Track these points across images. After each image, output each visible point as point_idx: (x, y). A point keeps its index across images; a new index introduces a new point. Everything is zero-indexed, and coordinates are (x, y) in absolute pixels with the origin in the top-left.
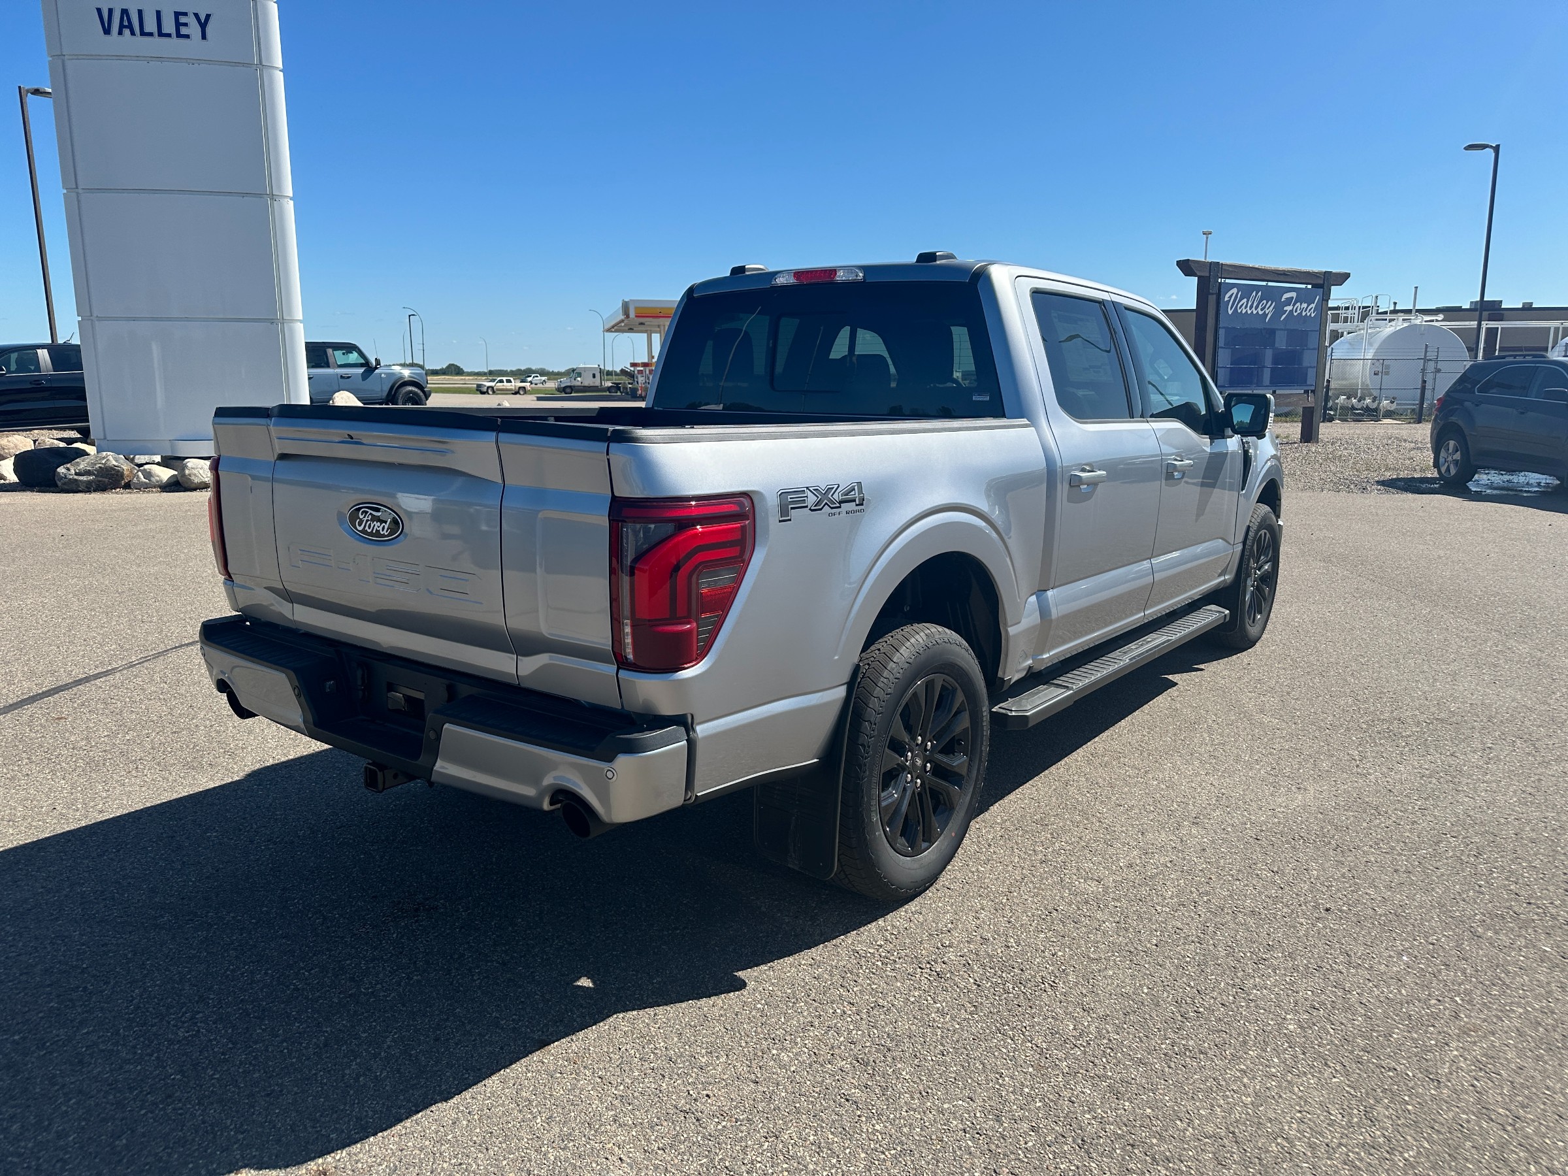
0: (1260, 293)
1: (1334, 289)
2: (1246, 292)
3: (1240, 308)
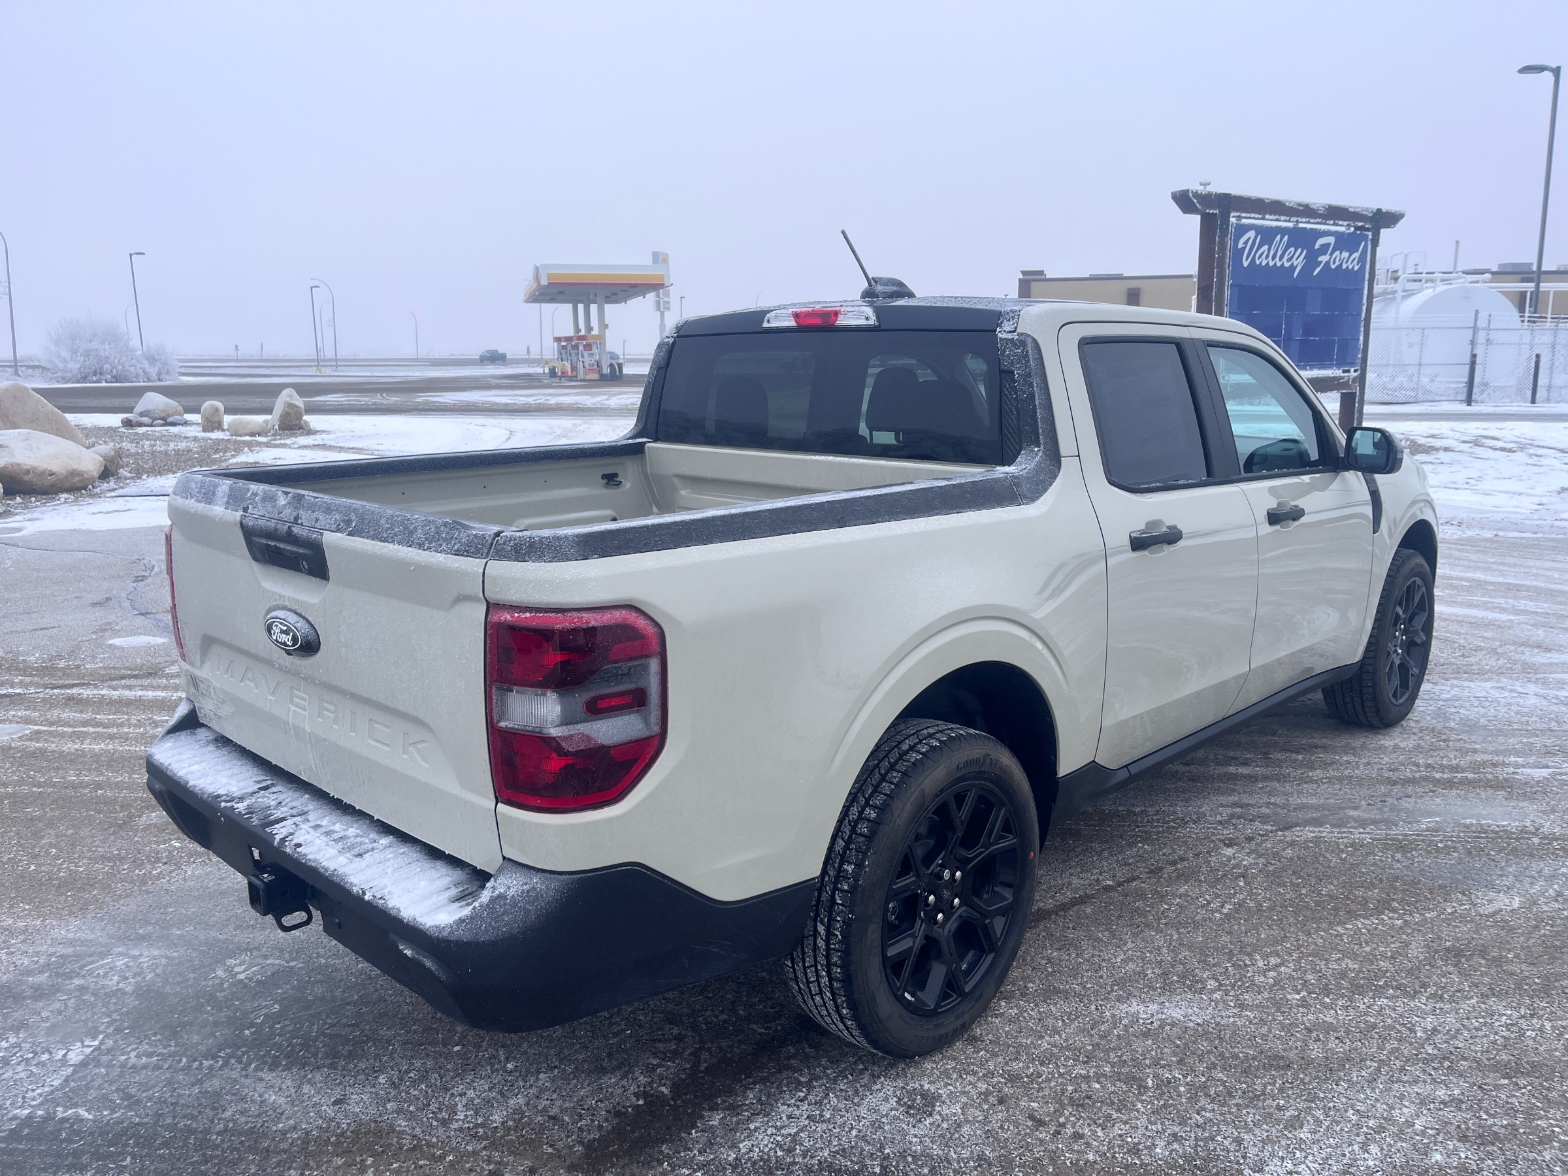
0: (1286, 238)
2: (1268, 236)
3: (1259, 258)
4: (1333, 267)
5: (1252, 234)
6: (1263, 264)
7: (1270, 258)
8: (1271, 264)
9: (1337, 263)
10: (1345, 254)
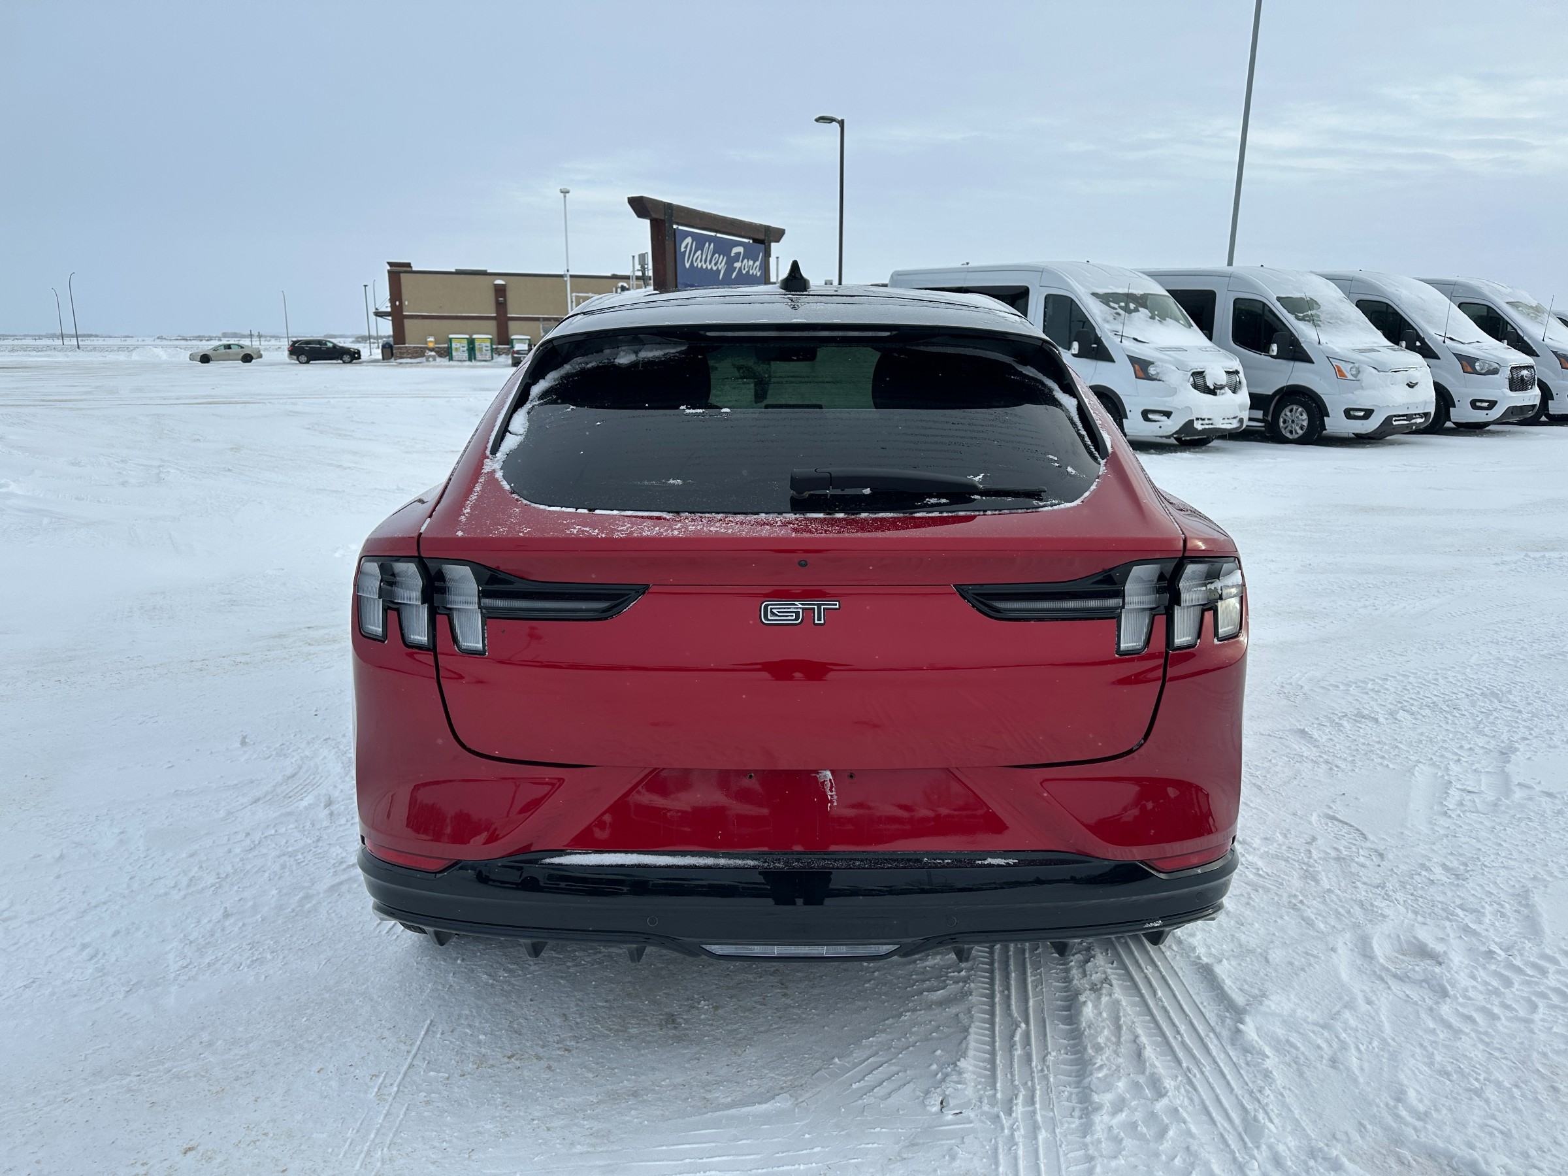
0: (712, 246)
1: (773, 245)
2: (700, 242)
3: (696, 261)
4: (744, 272)
5: (689, 240)
6: (699, 266)
7: (703, 262)
8: (704, 267)
9: (747, 269)
10: (751, 263)
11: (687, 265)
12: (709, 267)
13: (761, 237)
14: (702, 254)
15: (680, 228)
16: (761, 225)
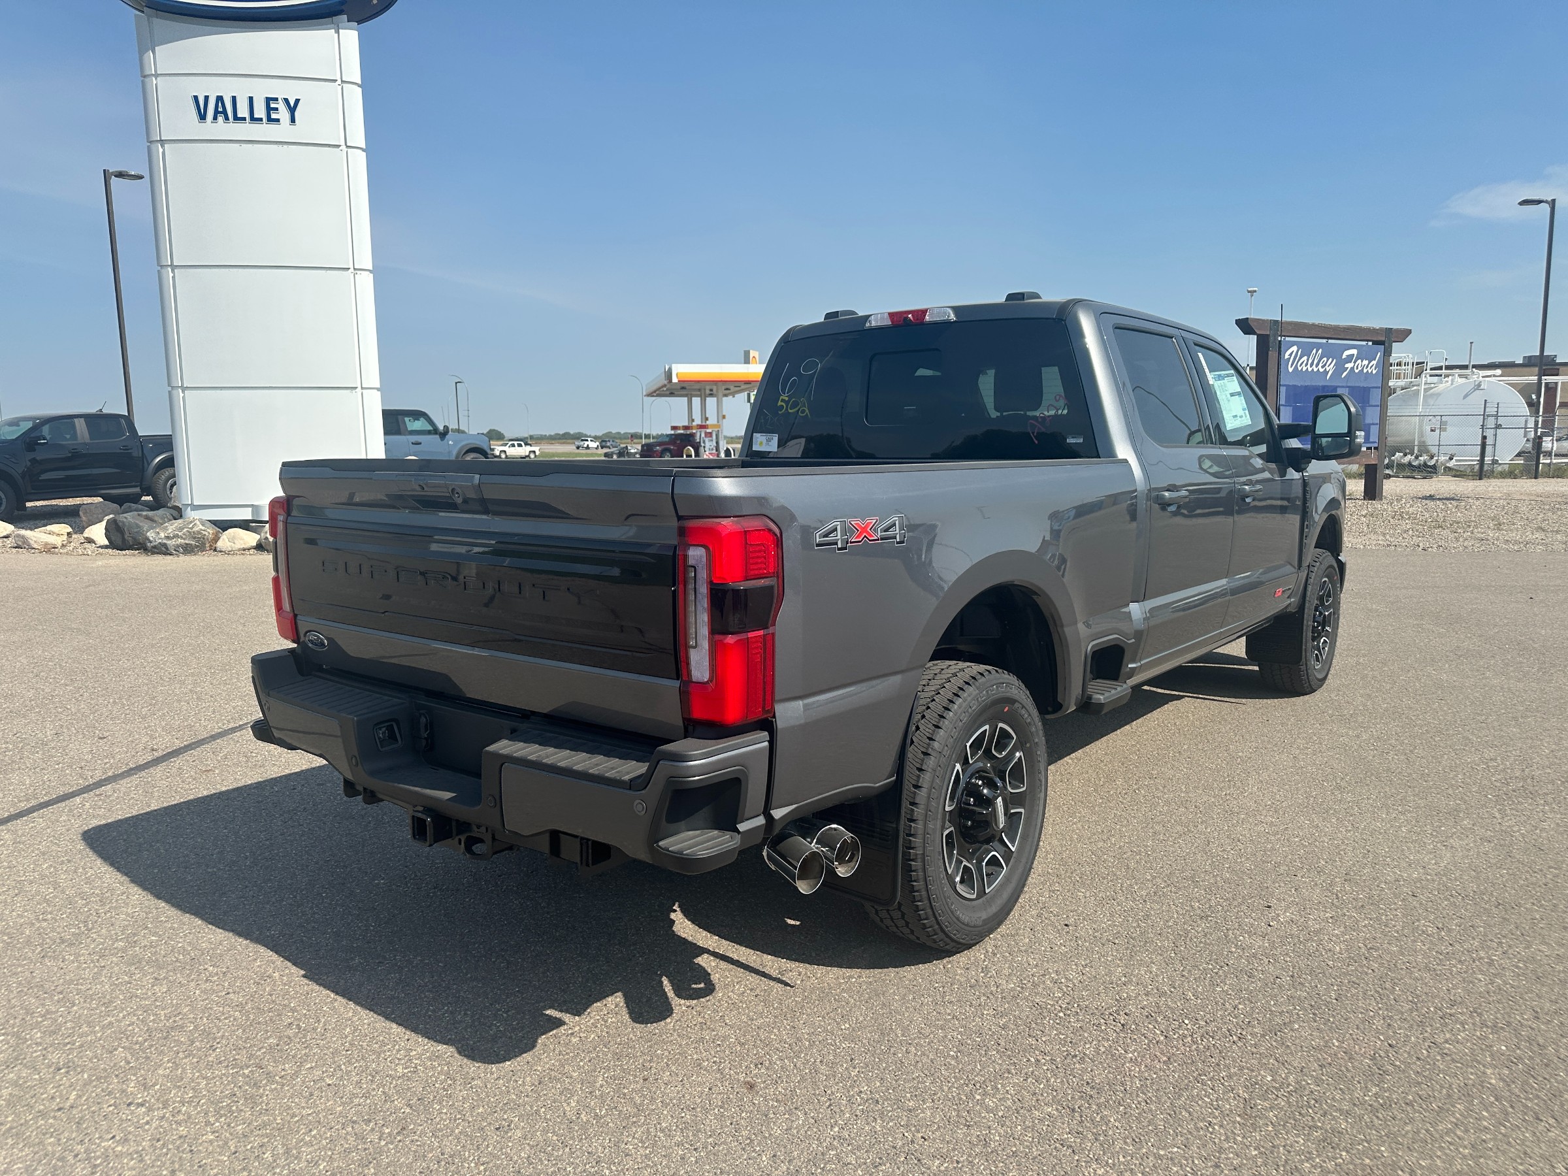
0: (1320, 351)
1: (1396, 344)
3: (1301, 366)
5: (1295, 348)
6: (1304, 370)
7: (1309, 366)
8: (1310, 369)
9: (1360, 369)
10: (1365, 362)
11: (1291, 370)
12: (1315, 370)
13: (1383, 339)
14: (1308, 360)
15: (1287, 339)
16: (1381, 329)
